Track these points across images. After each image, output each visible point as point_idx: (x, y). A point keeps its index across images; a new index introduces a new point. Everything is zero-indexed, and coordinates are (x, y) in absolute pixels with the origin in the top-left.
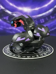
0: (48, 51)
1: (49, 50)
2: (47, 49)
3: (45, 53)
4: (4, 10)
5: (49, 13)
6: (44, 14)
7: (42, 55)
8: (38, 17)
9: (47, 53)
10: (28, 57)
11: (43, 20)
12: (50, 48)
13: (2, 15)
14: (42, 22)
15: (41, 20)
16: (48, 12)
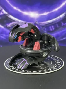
0: (57, 65)
1: (59, 63)
2: (57, 62)
3: (54, 67)
4: (7, 15)
5: (60, 18)
6: (54, 20)
7: (50, 69)
8: (46, 24)
9: (57, 67)
10: (33, 72)
11: (53, 26)
12: (60, 61)
13: (5, 21)
14: (51, 30)
15: (50, 27)
16: (58, 18)
